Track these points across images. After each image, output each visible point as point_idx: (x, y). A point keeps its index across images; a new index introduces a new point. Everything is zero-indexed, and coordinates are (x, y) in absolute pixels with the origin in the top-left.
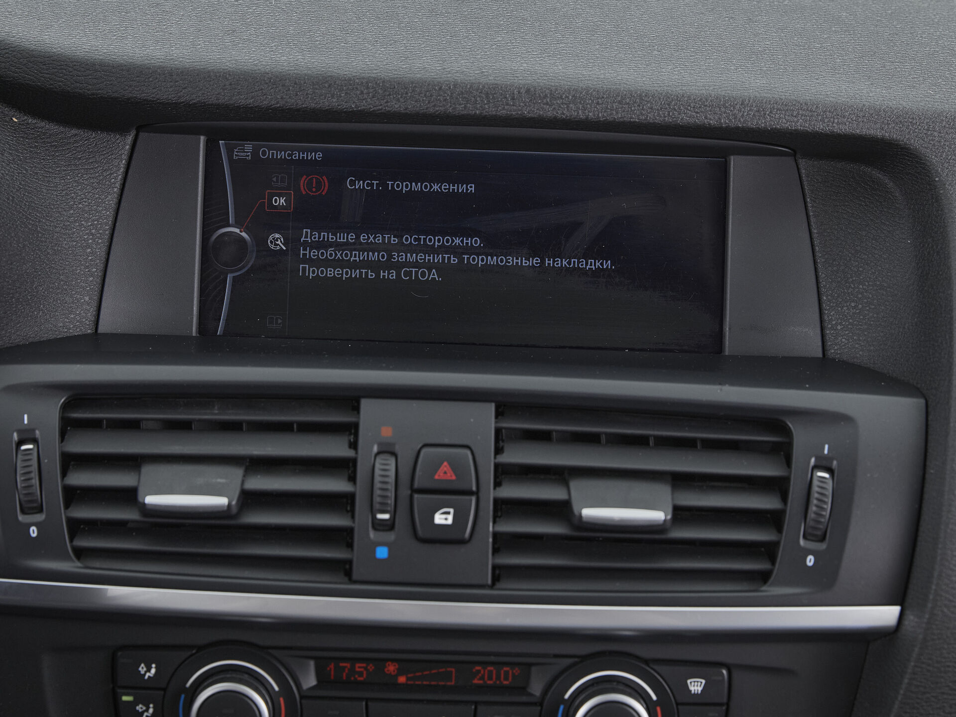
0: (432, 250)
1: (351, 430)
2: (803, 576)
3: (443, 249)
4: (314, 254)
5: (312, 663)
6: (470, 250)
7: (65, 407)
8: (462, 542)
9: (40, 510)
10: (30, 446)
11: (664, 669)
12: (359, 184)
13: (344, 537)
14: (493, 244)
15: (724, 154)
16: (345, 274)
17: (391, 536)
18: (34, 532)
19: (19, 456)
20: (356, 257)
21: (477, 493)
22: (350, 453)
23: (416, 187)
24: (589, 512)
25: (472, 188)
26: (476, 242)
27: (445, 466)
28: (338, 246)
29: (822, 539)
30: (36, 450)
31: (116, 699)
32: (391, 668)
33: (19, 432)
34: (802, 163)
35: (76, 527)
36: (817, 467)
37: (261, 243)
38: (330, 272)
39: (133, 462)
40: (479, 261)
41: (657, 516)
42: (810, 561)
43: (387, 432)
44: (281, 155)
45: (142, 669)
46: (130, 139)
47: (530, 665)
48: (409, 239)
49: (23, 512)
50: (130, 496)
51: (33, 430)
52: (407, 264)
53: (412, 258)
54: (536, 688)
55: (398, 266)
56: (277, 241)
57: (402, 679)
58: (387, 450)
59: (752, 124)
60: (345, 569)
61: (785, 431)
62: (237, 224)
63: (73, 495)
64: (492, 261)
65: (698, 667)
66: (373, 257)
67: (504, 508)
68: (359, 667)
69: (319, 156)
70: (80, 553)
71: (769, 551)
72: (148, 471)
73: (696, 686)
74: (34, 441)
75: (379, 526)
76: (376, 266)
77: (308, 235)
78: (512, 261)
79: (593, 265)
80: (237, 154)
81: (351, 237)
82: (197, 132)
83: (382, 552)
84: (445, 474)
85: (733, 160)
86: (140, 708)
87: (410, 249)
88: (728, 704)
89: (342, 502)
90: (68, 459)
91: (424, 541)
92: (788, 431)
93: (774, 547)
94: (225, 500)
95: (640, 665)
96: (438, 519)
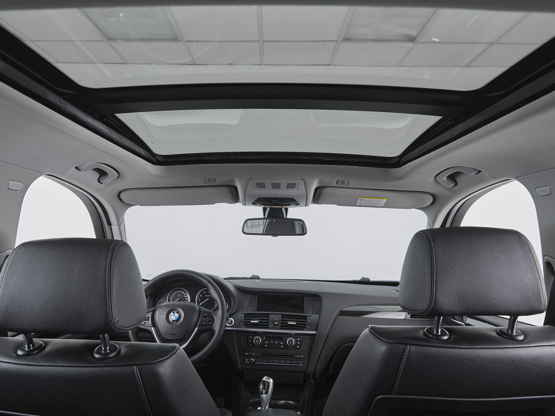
1: (269, 317)
2: (308, 329)
5: (265, 336)
7: (244, 315)
8: (278, 325)
9: (242, 323)
11: (296, 337)
15: (303, 296)
21: (279, 321)
24: (288, 323)
30: (242, 318)
34: (311, 297)
35: (245, 325)
36: (309, 320)
41: (295, 323)
42: (308, 327)
46: (251, 295)
54: (284, 339)
58: (272, 318)
59: (305, 292)
63: (245, 322)
65: (299, 338)
67: (282, 323)
70: (245, 327)
72: (251, 320)
73: (299, 339)
75: (271, 324)
82: (257, 294)
83: (271, 326)
85: (305, 297)
88: (301, 341)
89: (268, 322)
90: (245, 319)
91: (275, 325)
92: (307, 318)
93: (305, 327)
94: (257, 322)
95: (294, 337)
96: (276, 323)
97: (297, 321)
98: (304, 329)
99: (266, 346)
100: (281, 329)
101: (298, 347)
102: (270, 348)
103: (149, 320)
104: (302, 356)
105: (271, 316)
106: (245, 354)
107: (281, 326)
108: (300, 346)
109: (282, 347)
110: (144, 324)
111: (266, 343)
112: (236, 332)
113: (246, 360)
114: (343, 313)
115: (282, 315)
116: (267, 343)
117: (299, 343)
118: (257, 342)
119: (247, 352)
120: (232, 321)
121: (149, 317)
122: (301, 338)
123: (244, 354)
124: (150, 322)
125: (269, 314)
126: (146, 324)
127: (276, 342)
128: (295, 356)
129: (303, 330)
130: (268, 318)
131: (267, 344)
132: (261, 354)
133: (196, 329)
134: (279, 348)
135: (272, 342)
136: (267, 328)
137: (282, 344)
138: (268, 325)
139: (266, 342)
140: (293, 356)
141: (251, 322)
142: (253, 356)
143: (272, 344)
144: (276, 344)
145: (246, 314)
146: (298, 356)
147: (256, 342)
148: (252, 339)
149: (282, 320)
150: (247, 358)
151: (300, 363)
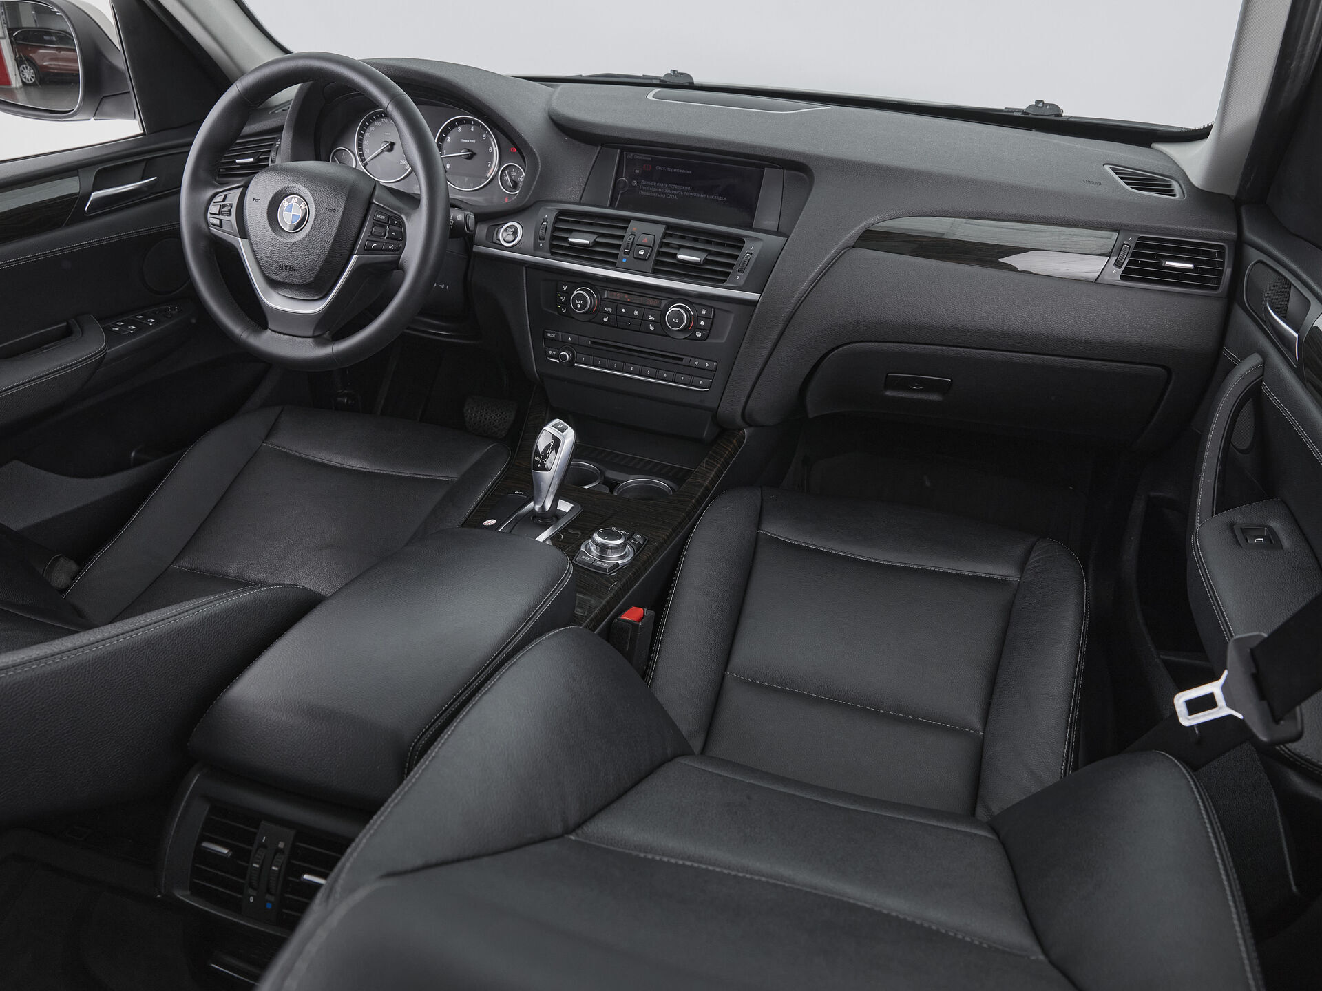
0: (677, 190)
1: (626, 229)
3: (679, 190)
4: (644, 188)
5: (605, 291)
6: (687, 191)
7: (557, 216)
8: (645, 260)
9: (544, 240)
10: (545, 223)
11: (695, 306)
12: (660, 168)
13: (616, 256)
14: (693, 190)
15: (763, 167)
16: (651, 194)
17: (627, 256)
18: (541, 245)
19: (542, 225)
20: (655, 190)
21: (653, 247)
22: (624, 234)
23: (675, 170)
24: (680, 257)
25: (690, 172)
26: (689, 188)
27: (646, 239)
28: (651, 186)
29: (743, 272)
30: (547, 224)
32: (626, 296)
33: (544, 219)
34: (785, 171)
35: (552, 246)
36: (747, 253)
37: (630, 183)
38: (647, 194)
39: (571, 231)
40: (689, 194)
41: (700, 259)
42: (738, 278)
43: (634, 229)
44: (640, 158)
46: (599, 149)
48: (670, 186)
49: (539, 240)
50: (566, 239)
52: (668, 193)
53: (670, 192)
54: (659, 307)
55: (666, 194)
56: (635, 183)
57: (629, 300)
58: (633, 234)
59: (761, 154)
60: (614, 264)
61: (744, 242)
62: (625, 177)
63: (553, 238)
64: (692, 194)
65: (705, 306)
66: (660, 190)
67: (658, 253)
69: (650, 159)
70: (553, 253)
71: (727, 275)
72: (572, 234)
73: (704, 312)
74: (547, 222)
75: (625, 253)
76: (660, 193)
77: (643, 182)
78: (698, 195)
79: (721, 198)
80: (629, 156)
81: (655, 184)
82: (618, 148)
83: (624, 260)
84: (646, 241)
87: (670, 189)
88: (713, 319)
89: (618, 247)
90: (555, 229)
91: (636, 258)
93: (729, 273)
94: (588, 242)
95: (690, 304)
96: (640, 252)
97: (710, 253)
98: (725, 281)
99: (605, 320)
100: (655, 273)
101: (699, 335)
102: (617, 327)
103: (230, 215)
104: (707, 365)
105: (633, 226)
106: (549, 335)
107: (657, 262)
108: (705, 333)
109: (652, 328)
110: (221, 225)
111: (606, 309)
112: (526, 267)
113: (550, 352)
114: (871, 239)
115: (670, 226)
116: (610, 310)
117: (702, 323)
118: (579, 306)
119: (553, 330)
120: (515, 233)
121: (231, 206)
122: (712, 307)
123: (544, 334)
124: (233, 219)
125: (628, 220)
126: (225, 227)
127: (636, 313)
128: (686, 359)
129: (719, 283)
130: (622, 233)
131: (608, 313)
132: (592, 342)
133: (354, 258)
134: (643, 330)
135: (623, 310)
136: (612, 265)
137: (651, 321)
140: (681, 359)
141: (571, 240)
142: (569, 342)
143: (623, 315)
144: (635, 317)
145: (562, 213)
146: (697, 363)
147: (575, 305)
148: (568, 294)
149: (661, 244)
150: (553, 348)
151: (701, 382)
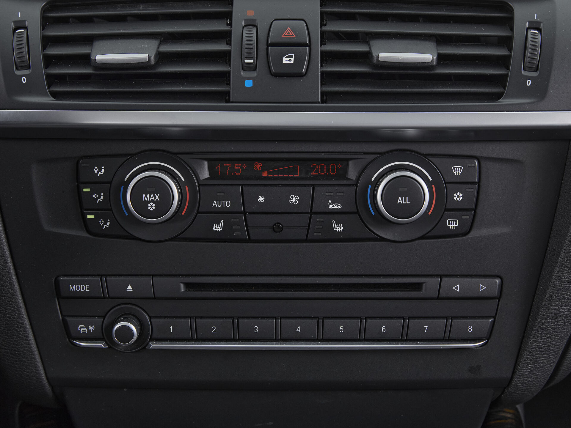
1: (228, 16)
2: (525, 92)
5: (206, 163)
7: (44, 11)
8: (300, 75)
9: (28, 67)
10: (23, 30)
11: (436, 160)
17: (254, 74)
18: (24, 80)
19: (15, 36)
21: (310, 46)
22: (228, 28)
27: (289, 30)
29: (536, 70)
30: (26, 32)
31: (79, 190)
32: (258, 166)
33: (15, 22)
35: (52, 79)
36: (530, 28)
39: (89, 40)
41: (427, 57)
42: (529, 83)
43: (250, 14)
45: (96, 170)
47: (348, 160)
49: (17, 69)
50: (86, 59)
51: (24, 21)
54: (352, 174)
57: (265, 174)
58: (251, 24)
61: (508, 9)
63: (49, 61)
65: (459, 158)
68: (237, 166)
70: (55, 95)
71: (501, 81)
72: (98, 44)
73: (457, 171)
74: (25, 28)
75: (247, 68)
83: (249, 83)
84: (288, 34)
86: (95, 196)
88: (479, 183)
90: (47, 41)
91: (276, 75)
92: (511, 11)
93: (503, 77)
94: (146, 56)
95: (421, 159)
96: (285, 60)
97: (443, 40)
98: (498, 96)
99: (217, 228)
101: (452, 224)
102: (250, 241)
104: (482, 288)
105: (244, 8)
106: (73, 288)
107: (327, 78)
108: (466, 217)
109: (339, 228)
111: (215, 204)
113: (82, 328)
116: (226, 203)
117: (458, 197)
122: (474, 157)
127: (294, 200)
128: (430, 284)
130: (219, 26)
132: (188, 286)
134: (317, 236)
135: (261, 199)
137: (335, 212)
138: (224, 77)
139: (219, 199)
140: (418, 286)
141: (100, 58)
142: (128, 298)
143: (262, 211)
144: (293, 211)
146: (457, 288)
147: (141, 206)
149: (325, 37)
151: (470, 329)
